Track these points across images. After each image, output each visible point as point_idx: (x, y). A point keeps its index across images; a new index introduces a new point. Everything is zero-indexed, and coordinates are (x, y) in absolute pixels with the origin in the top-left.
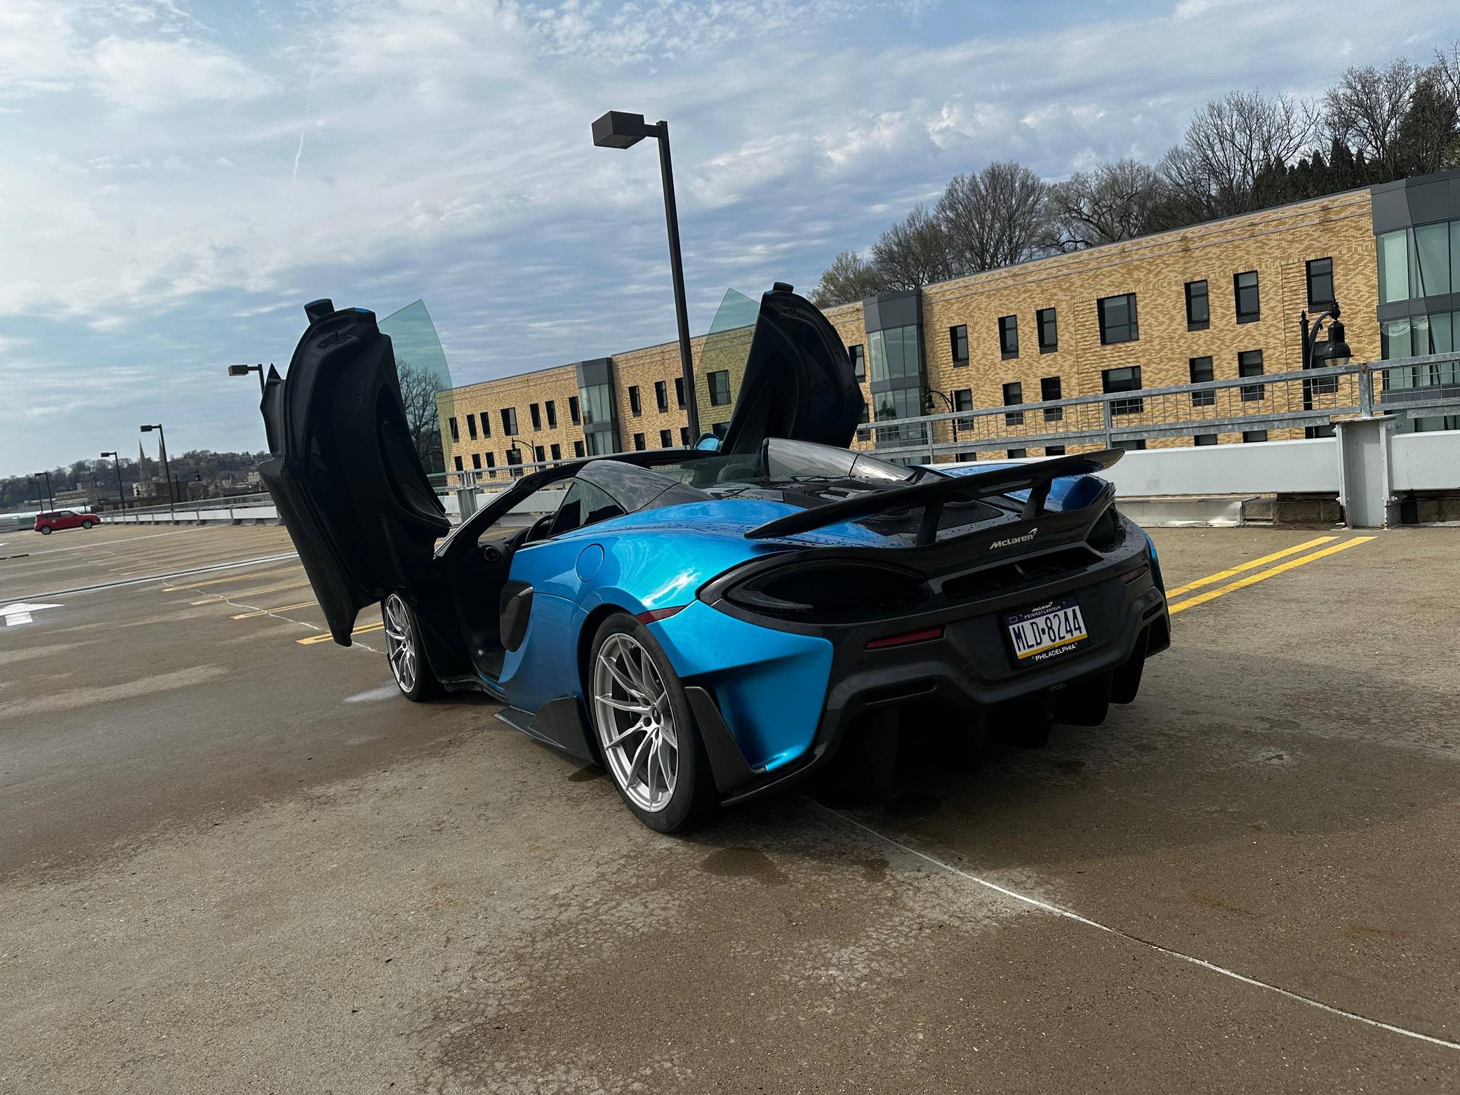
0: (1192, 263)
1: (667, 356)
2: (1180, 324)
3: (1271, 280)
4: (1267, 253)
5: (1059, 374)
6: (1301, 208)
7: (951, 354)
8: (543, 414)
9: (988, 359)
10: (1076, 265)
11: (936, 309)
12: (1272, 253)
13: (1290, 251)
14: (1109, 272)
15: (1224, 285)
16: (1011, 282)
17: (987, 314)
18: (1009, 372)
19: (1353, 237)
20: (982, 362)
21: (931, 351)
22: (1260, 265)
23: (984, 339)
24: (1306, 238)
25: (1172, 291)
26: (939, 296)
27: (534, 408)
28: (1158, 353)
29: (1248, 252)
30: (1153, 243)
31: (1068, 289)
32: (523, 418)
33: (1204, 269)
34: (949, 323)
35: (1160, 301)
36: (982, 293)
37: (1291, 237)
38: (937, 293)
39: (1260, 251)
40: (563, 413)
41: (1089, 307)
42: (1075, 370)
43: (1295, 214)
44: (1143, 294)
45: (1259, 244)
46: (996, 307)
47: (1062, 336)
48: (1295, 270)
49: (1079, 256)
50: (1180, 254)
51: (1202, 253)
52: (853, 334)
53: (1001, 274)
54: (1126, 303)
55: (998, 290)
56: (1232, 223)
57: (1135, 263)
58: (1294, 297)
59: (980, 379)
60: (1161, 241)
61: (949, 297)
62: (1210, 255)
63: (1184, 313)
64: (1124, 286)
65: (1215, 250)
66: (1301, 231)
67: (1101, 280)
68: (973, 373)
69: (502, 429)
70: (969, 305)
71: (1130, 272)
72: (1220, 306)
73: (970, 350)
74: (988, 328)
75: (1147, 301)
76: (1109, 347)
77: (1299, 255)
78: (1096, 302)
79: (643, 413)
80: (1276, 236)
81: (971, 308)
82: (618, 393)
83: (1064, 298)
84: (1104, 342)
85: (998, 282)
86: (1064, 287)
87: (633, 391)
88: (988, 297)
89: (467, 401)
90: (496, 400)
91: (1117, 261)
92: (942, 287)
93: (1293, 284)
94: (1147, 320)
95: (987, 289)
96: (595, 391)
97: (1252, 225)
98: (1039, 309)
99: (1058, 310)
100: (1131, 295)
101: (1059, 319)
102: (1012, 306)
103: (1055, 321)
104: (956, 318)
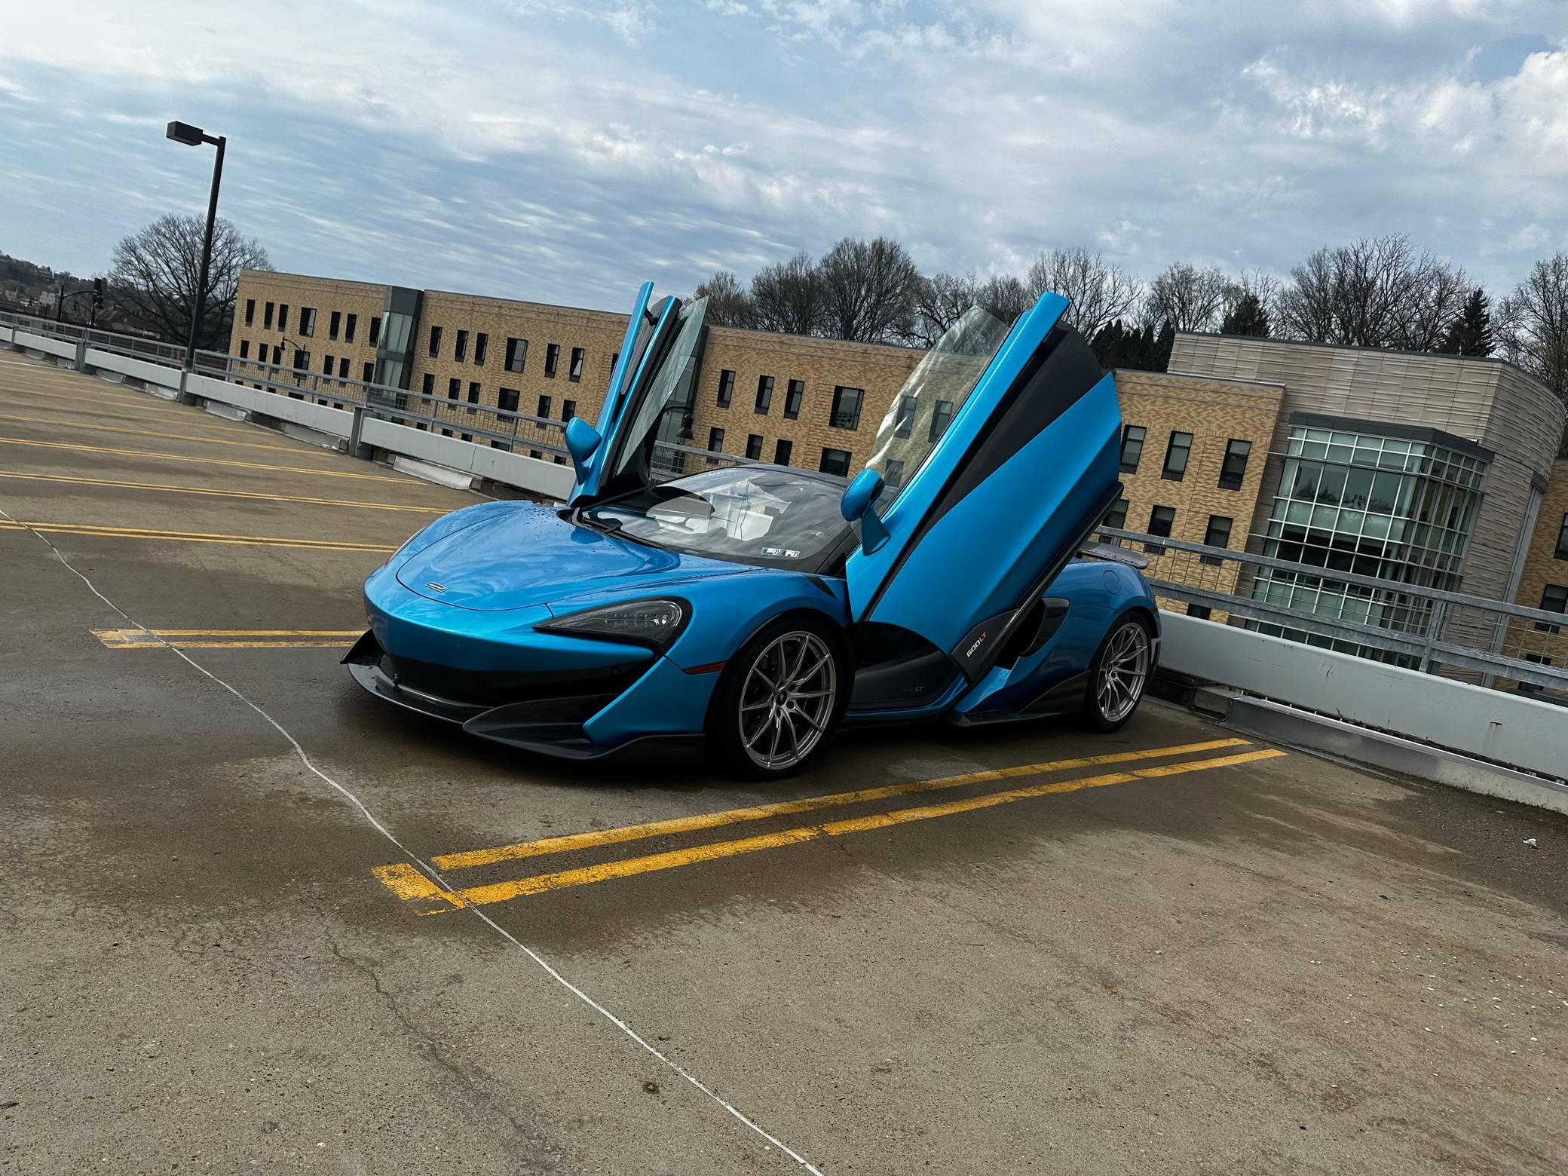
1: (477, 309)
5: (793, 440)
7: (717, 394)
8: (342, 325)
9: (744, 409)
10: (828, 351)
11: (717, 349)
14: (850, 366)
15: (928, 407)
16: (778, 348)
17: (753, 368)
18: (756, 425)
20: (738, 408)
21: (703, 385)
23: (746, 390)
26: (721, 339)
27: (336, 317)
28: (866, 447)
29: (952, 386)
30: (888, 353)
31: (817, 369)
32: (321, 323)
34: (722, 366)
35: (881, 403)
36: (755, 349)
38: (719, 336)
40: (362, 330)
41: (829, 390)
42: (805, 440)
44: (870, 393)
46: (761, 365)
47: (804, 408)
49: (833, 344)
50: (906, 369)
53: (772, 337)
54: (856, 396)
55: (767, 351)
57: (872, 365)
59: (733, 423)
60: (894, 354)
61: (728, 343)
63: (895, 419)
64: (859, 381)
67: (844, 371)
68: (730, 416)
69: (298, 327)
70: (741, 356)
71: (865, 371)
72: (921, 423)
73: (733, 395)
74: (751, 381)
75: (871, 400)
76: (834, 429)
78: (834, 387)
79: (439, 355)
81: (743, 359)
82: (422, 329)
83: (813, 376)
84: (833, 423)
85: (767, 344)
86: (816, 367)
87: (436, 332)
88: (758, 354)
89: (271, 288)
90: (300, 296)
91: (859, 359)
92: (725, 331)
94: (867, 416)
95: (759, 346)
96: (398, 319)
98: (793, 378)
99: (806, 384)
100: (861, 391)
101: (805, 393)
102: (774, 368)
103: (801, 393)
104: (729, 363)
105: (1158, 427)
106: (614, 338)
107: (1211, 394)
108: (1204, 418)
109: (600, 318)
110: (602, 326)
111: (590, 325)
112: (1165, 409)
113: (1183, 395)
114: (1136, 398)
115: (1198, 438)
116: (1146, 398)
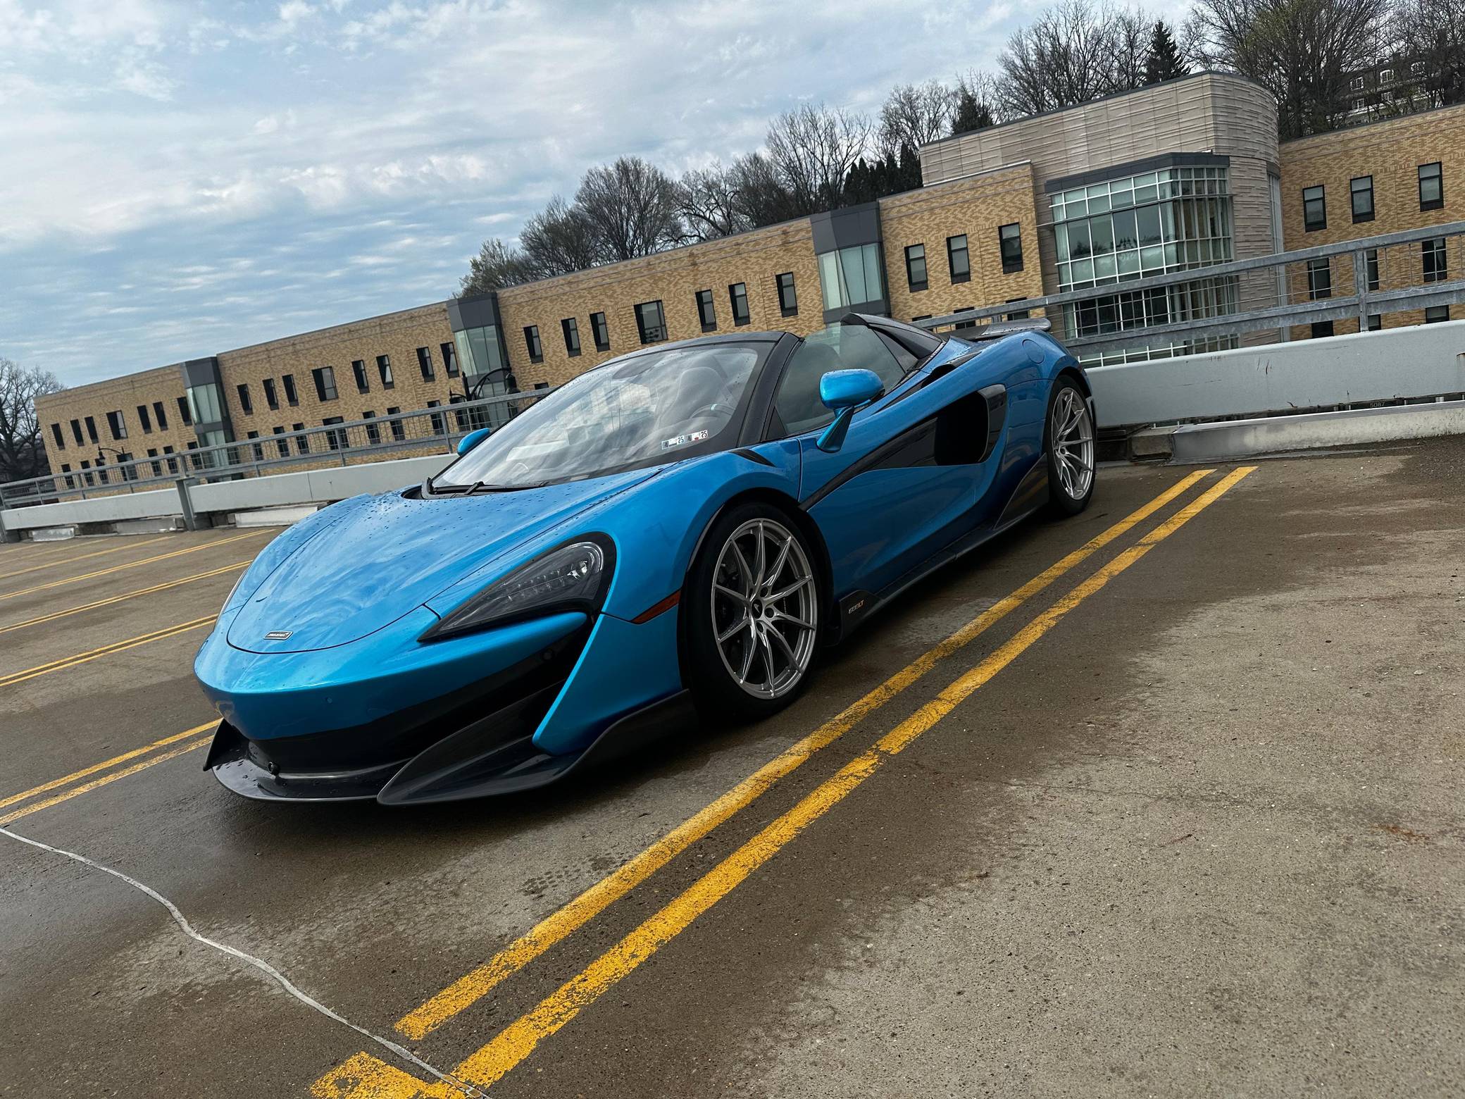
0: (699, 276)
1: (272, 354)
2: (696, 327)
3: (754, 290)
4: (749, 268)
6: (769, 231)
7: (527, 351)
8: (152, 416)
9: (558, 357)
10: (614, 276)
11: (512, 310)
12: (753, 268)
13: (765, 267)
14: (640, 282)
15: (723, 294)
16: (567, 289)
17: (552, 316)
18: (573, 367)
19: (805, 256)
20: (553, 359)
21: (509, 349)
22: (746, 278)
23: (552, 338)
24: (774, 257)
25: (687, 299)
26: (511, 299)
27: (142, 411)
29: (737, 267)
30: (670, 258)
31: (611, 296)
32: (131, 421)
33: (708, 280)
34: (523, 323)
35: (680, 307)
36: (546, 298)
37: (765, 255)
38: (510, 297)
39: (744, 266)
40: (173, 414)
41: (629, 312)
43: (767, 236)
44: (667, 300)
45: (744, 261)
46: (559, 311)
47: (612, 336)
48: (770, 282)
49: (617, 267)
50: (691, 268)
51: (706, 267)
52: (443, 333)
53: (558, 281)
54: (656, 308)
55: (558, 296)
56: (724, 242)
57: (659, 275)
58: (771, 304)
59: (554, 374)
60: (676, 257)
61: (520, 301)
62: (711, 269)
63: (698, 317)
64: (653, 294)
65: (714, 265)
66: (770, 251)
67: (636, 289)
68: (548, 368)
69: (110, 434)
70: (536, 308)
71: (655, 282)
72: (722, 312)
73: (543, 348)
74: (554, 328)
75: (671, 307)
77: (771, 269)
78: (633, 307)
79: (254, 411)
80: (753, 255)
81: (539, 311)
82: (227, 392)
83: (609, 303)
84: (643, 342)
85: (557, 288)
86: (609, 294)
87: (243, 390)
88: (551, 301)
89: (69, 406)
90: (100, 403)
91: (646, 273)
92: (513, 291)
93: (769, 294)
94: (672, 323)
95: (550, 294)
96: (202, 390)
97: (737, 244)
98: (592, 312)
99: (607, 314)
100: (658, 302)
101: (608, 321)
102: (571, 309)
103: (605, 323)
104: (528, 319)
105: (933, 239)
106: (411, 335)
107: (969, 192)
108: (971, 216)
109: (390, 320)
110: (396, 327)
111: (384, 330)
112: (934, 220)
113: (945, 201)
114: (905, 220)
115: (972, 236)
116: (913, 216)
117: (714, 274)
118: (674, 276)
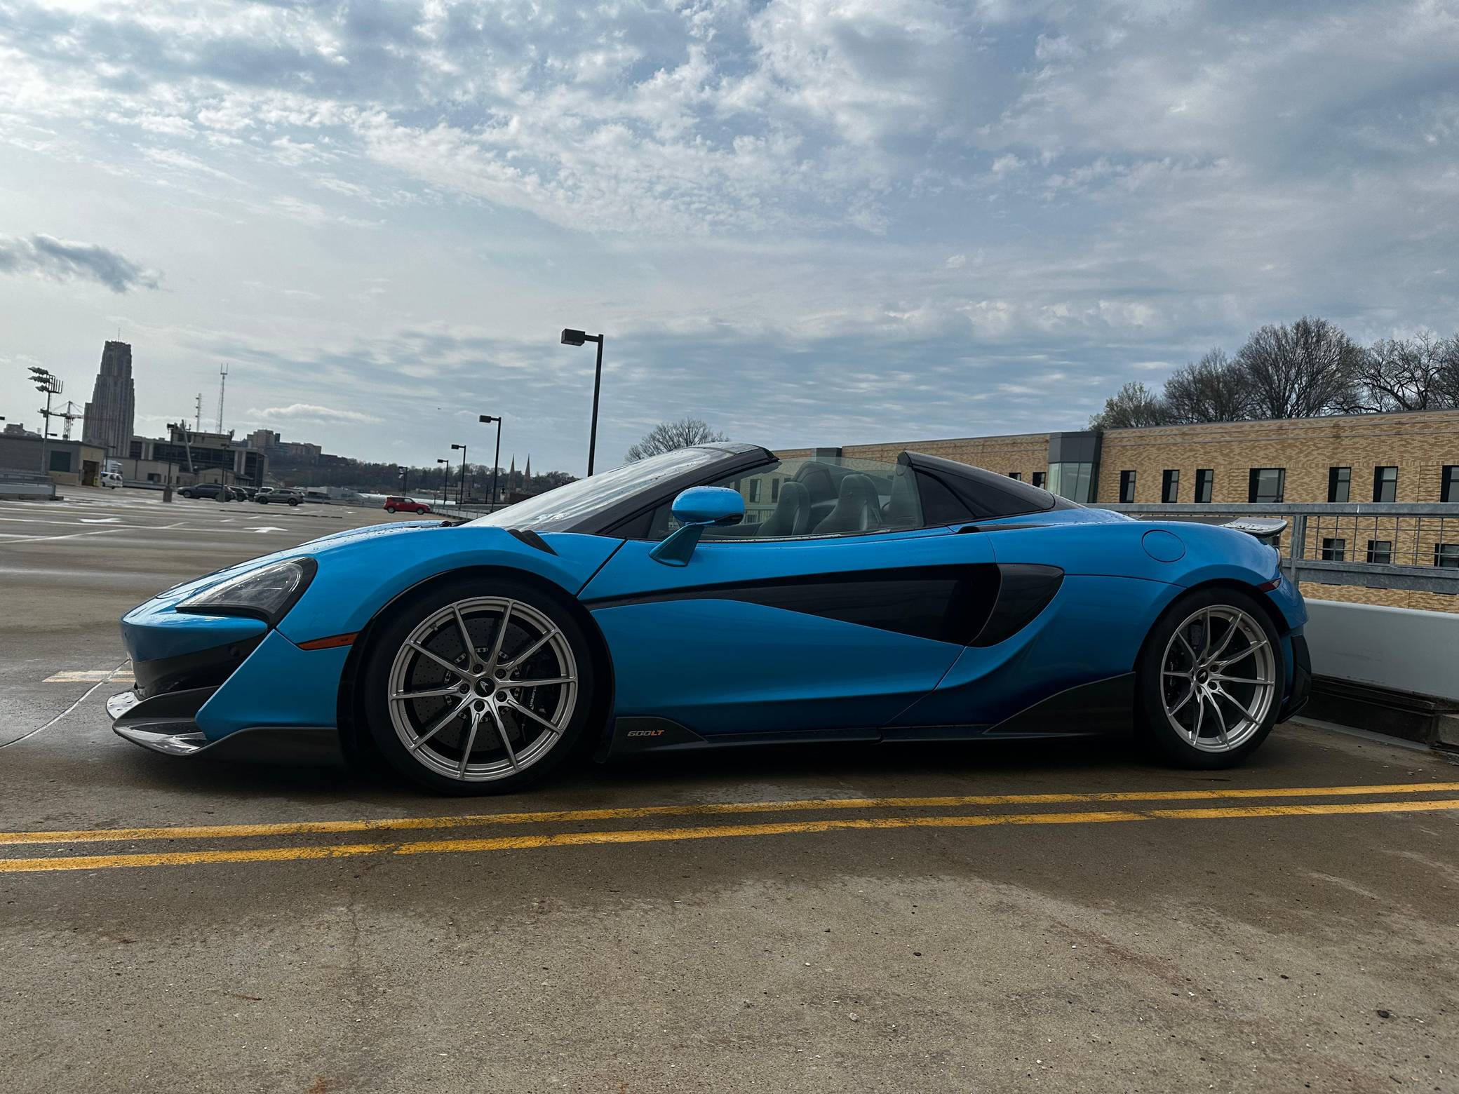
0: (1340, 450)
1: (885, 455)
3: (1409, 478)
4: (1409, 452)
6: (1447, 415)
7: (1118, 495)
10: (1237, 435)
11: (1114, 451)
12: (1414, 453)
13: (1431, 454)
14: (1265, 445)
15: (1366, 476)
16: (1179, 440)
17: (1155, 464)
21: (1103, 489)
22: (1402, 462)
23: (1149, 487)
24: (1447, 444)
25: (1318, 473)
26: (1117, 441)
29: (1392, 449)
30: (1308, 425)
31: (1227, 455)
33: (1350, 457)
34: (1122, 466)
35: (1307, 480)
36: (1154, 445)
37: (1434, 441)
38: (1116, 438)
39: (1403, 449)
41: (1243, 474)
43: (1440, 420)
44: (1292, 470)
45: (1403, 443)
46: (1164, 460)
47: (1216, 496)
48: (1433, 472)
49: (1242, 427)
50: (1331, 440)
51: (1351, 442)
52: (1039, 462)
53: (1172, 430)
54: (1277, 476)
55: (1168, 445)
57: (1289, 441)
58: (1429, 498)
60: (1315, 425)
61: (1125, 444)
63: (1326, 488)
64: (1277, 460)
65: (1364, 442)
66: (1443, 437)
67: (1258, 452)
70: (1141, 454)
71: (1284, 449)
72: (1360, 494)
73: (1136, 494)
74: (1154, 477)
75: (1295, 478)
77: (1439, 458)
78: (1249, 470)
80: (1419, 438)
81: (1142, 457)
83: (1223, 462)
85: (1169, 438)
86: (1225, 452)
88: (1159, 449)
91: (1274, 437)
92: (1120, 433)
93: (1429, 485)
94: (1292, 495)
95: (1159, 442)
97: (1399, 423)
98: (1200, 468)
99: (1216, 472)
100: (1281, 470)
101: (1216, 480)
102: (1177, 461)
103: (1212, 482)
104: (1128, 463)
106: (1009, 459)
109: (993, 443)
111: (985, 450)
117: (1360, 451)
118: (1309, 446)
